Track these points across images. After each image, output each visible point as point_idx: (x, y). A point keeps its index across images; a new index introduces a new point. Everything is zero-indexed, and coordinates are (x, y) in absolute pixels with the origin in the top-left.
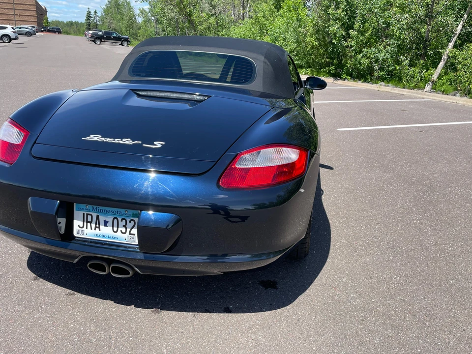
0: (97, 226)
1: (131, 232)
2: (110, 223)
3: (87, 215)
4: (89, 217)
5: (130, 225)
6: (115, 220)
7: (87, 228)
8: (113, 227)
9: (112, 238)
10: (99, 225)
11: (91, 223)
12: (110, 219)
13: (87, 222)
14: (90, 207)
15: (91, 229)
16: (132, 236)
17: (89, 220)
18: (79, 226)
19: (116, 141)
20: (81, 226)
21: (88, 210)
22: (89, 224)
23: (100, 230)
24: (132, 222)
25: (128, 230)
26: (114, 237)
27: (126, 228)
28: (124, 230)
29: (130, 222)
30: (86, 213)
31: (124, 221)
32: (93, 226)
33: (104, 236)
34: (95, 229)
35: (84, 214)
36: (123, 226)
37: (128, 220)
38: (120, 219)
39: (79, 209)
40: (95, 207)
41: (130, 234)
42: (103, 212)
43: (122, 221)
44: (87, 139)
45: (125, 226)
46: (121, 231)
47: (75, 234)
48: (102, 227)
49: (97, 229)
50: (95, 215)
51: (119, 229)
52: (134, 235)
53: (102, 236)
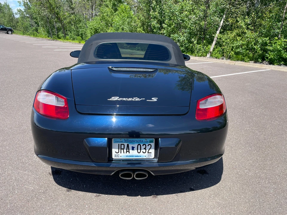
0: (128, 150)
1: (149, 152)
2: (136, 148)
3: (121, 145)
4: (123, 146)
5: (148, 148)
6: (139, 146)
7: (121, 153)
8: (138, 150)
9: (137, 156)
10: (129, 150)
11: (123, 149)
12: (135, 145)
13: (121, 149)
14: (123, 140)
15: (124, 153)
16: (150, 154)
17: (123, 147)
18: (116, 152)
19: (130, 99)
20: (117, 152)
21: (122, 142)
22: (122, 150)
23: (129, 153)
24: (150, 146)
25: (147, 151)
26: (138, 156)
27: (146, 150)
28: (144, 151)
29: (148, 146)
30: (120, 144)
31: (144, 146)
32: (125, 151)
33: (133, 156)
34: (126, 153)
35: (119, 144)
36: (144, 149)
37: (147, 145)
38: (142, 145)
39: (116, 142)
40: (126, 139)
41: (148, 153)
42: (132, 142)
43: (143, 146)
44: (110, 99)
45: (145, 149)
46: (143, 152)
47: (114, 157)
48: (131, 151)
49: (128, 153)
50: (126, 144)
51: (142, 151)
52: (151, 153)
53: (131, 156)
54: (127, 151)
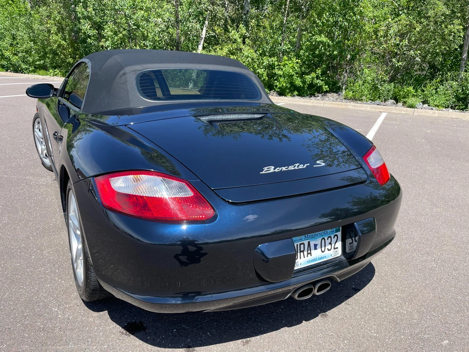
0: (309, 252)
1: (335, 247)
4: (302, 246)
5: (334, 240)
6: (323, 240)
7: (300, 258)
8: (321, 247)
10: (310, 250)
11: (303, 251)
12: (318, 242)
14: (303, 237)
15: (304, 257)
16: (336, 250)
17: (302, 249)
19: (291, 168)
20: (296, 258)
21: (301, 240)
22: (302, 253)
23: (311, 255)
24: (336, 237)
25: (333, 245)
26: (322, 257)
27: (331, 245)
28: (329, 247)
29: (334, 238)
30: (299, 243)
31: (329, 239)
32: (306, 253)
33: (315, 260)
34: (307, 256)
35: (297, 245)
36: (329, 244)
37: (332, 236)
38: (326, 238)
40: (306, 235)
41: (334, 249)
42: (313, 237)
44: (263, 172)
45: (330, 243)
46: (328, 249)
48: (313, 252)
50: (306, 243)
51: (326, 248)
52: (337, 248)
53: (313, 260)
54: (308, 254)
